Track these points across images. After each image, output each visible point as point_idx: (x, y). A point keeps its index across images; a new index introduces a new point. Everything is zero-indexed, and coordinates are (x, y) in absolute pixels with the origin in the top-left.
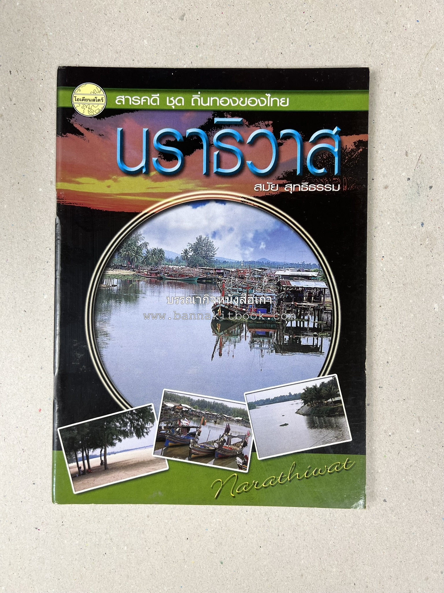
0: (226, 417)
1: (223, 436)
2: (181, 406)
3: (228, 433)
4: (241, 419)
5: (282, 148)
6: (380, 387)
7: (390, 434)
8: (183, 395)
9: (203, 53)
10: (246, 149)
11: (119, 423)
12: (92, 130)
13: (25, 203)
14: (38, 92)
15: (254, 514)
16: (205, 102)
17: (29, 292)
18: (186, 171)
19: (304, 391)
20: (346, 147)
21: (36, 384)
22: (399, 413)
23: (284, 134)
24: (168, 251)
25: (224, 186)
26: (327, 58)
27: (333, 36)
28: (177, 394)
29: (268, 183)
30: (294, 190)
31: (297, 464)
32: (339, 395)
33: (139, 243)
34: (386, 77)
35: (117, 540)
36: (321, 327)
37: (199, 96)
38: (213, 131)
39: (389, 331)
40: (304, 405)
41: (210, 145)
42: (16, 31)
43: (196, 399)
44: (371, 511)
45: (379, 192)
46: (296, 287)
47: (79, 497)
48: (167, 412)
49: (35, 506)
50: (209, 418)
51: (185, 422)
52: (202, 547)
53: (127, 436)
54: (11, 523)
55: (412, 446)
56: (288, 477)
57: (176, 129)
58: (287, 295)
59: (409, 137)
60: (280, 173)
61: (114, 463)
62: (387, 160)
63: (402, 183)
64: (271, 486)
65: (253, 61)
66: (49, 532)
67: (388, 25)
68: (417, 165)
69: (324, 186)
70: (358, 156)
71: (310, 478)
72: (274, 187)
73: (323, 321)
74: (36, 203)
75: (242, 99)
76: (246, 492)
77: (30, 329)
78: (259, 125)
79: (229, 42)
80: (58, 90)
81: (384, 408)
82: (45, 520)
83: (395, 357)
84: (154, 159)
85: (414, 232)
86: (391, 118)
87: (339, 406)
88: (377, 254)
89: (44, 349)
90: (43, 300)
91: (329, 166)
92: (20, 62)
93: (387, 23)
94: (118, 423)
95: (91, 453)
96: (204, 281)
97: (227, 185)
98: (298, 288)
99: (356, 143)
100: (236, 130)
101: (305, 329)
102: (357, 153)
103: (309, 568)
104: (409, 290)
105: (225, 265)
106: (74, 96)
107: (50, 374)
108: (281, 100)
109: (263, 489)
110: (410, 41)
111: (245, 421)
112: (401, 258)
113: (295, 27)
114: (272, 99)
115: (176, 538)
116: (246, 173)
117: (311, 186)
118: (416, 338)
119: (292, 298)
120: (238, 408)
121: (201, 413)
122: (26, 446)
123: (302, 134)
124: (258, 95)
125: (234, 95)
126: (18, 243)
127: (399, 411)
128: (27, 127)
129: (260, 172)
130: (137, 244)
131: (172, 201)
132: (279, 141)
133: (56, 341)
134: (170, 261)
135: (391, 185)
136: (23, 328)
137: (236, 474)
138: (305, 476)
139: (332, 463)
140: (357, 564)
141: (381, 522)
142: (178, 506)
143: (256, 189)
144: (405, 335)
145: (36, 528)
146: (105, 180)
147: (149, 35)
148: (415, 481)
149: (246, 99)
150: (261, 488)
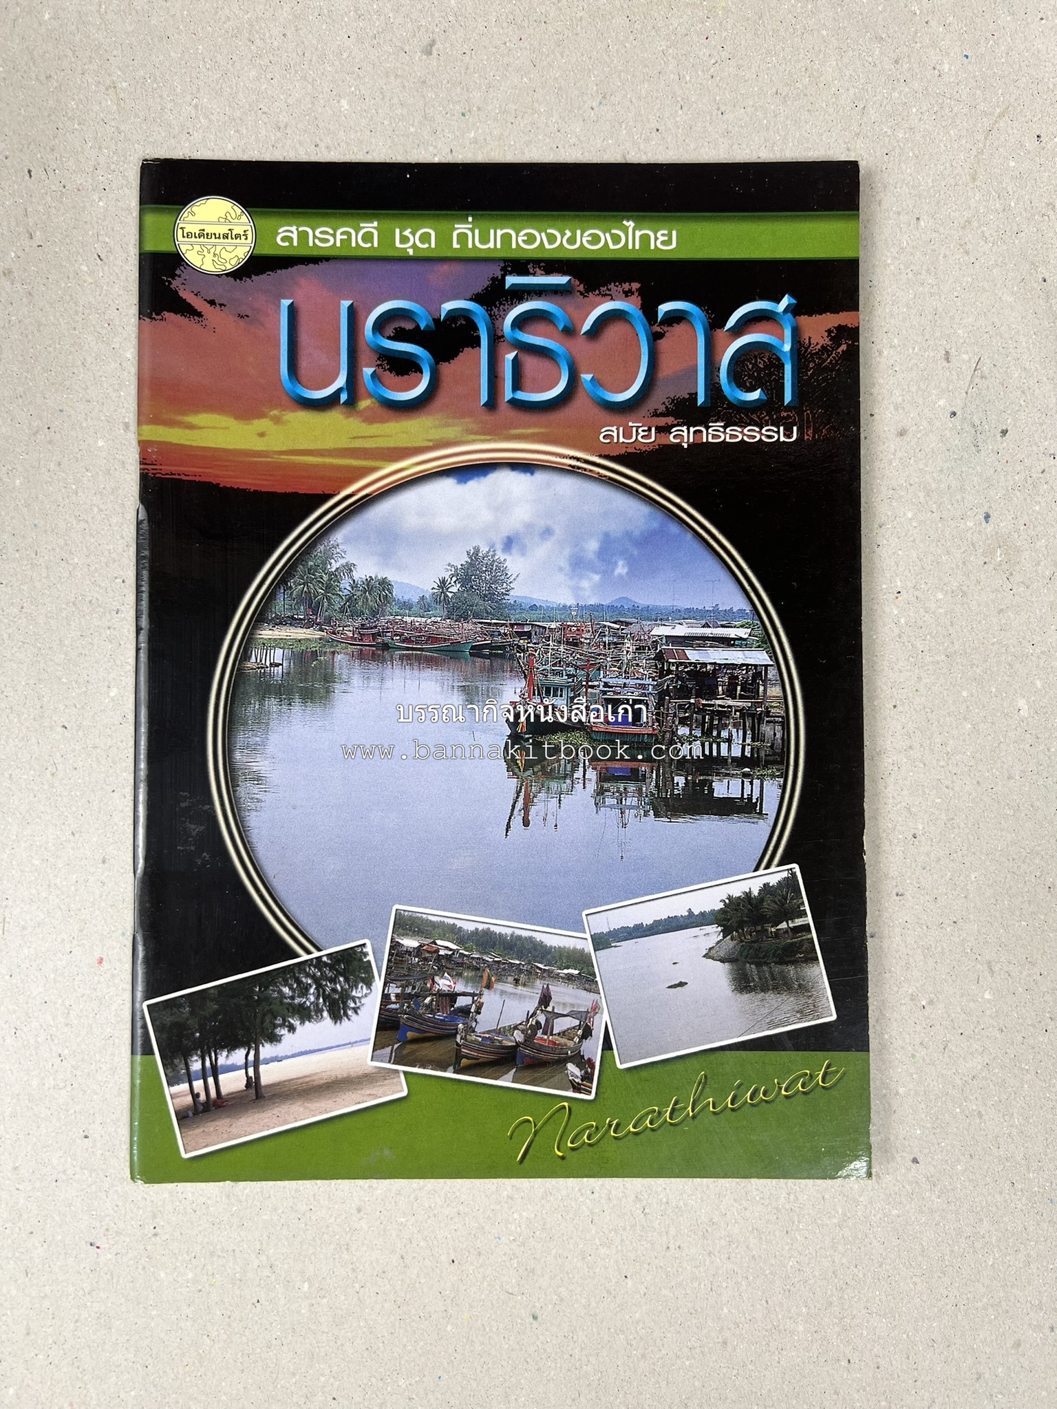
0: (540, 969)
1: (534, 1014)
2: (436, 944)
3: (546, 1008)
4: (577, 972)
5: (663, 344)
6: (897, 895)
7: (924, 1003)
8: (439, 919)
9: (478, 128)
10: (581, 347)
11: (289, 988)
12: (221, 305)
13: (63, 475)
14: (95, 219)
15: (609, 1199)
16: (484, 239)
17: (74, 682)
18: (442, 398)
19: (721, 906)
20: (810, 342)
21: (92, 900)
22: (943, 952)
23: (667, 313)
24: (402, 583)
25: (529, 431)
26: (763, 140)
27: (774, 90)
28: (424, 916)
29: (630, 424)
30: (691, 440)
31: (709, 1076)
32: (804, 914)
33: (334, 565)
34: (896, 183)
35: (286, 1266)
36: (758, 756)
37: (470, 226)
38: (502, 306)
39: (917, 763)
40: (724, 937)
41: (496, 338)
42: (43, 78)
43: (469, 927)
44: (884, 1186)
45: (886, 444)
46: (699, 664)
47: (195, 1164)
48: (402, 961)
49: (89, 1191)
50: (502, 971)
51: (444, 983)
52: (488, 1279)
53: (309, 1018)
54: (32, 1233)
55: (976, 1031)
56: (690, 1108)
57: (416, 302)
58: (680, 683)
59: (952, 318)
60: (658, 400)
61: (278, 1084)
62: (903, 372)
63: (938, 424)
64: (648, 1130)
65: (592, 148)
66: (123, 1251)
67: (898, 66)
68: (971, 382)
69: (761, 430)
70: (837, 361)
71: (739, 1108)
72: (646, 433)
73: (764, 742)
74: (90, 474)
75: (568, 234)
76: (590, 1145)
77: (76, 769)
78: (608, 292)
79: (536, 105)
80: (142, 212)
81: (908, 942)
82: (113, 1225)
83: (931, 823)
84: (368, 371)
85: (969, 535)
86: (910, 275)
87: (804, 938)
88: (884, 586)
89: (109, 817)
90: (107, 701)
91: (771, 384)
92: (53, 150)
93: (896, 61)
94: (287, 988)
95: (222, 1060)
96: (486, 652)
97: (536, 430)
98: (704, 665)
99: (832, 332)
100: (556, 304)
101: (721, 761)
102: (834, 355)
103: (741, 1325)
104: (960, 667)
105: (534, 615)
106: (180, 226)
107: (124, 875)
108: (659, 235)
109: (630, 1137)
110: (949, 101)
111: (587, 979)
112: (940, 596)
113: (687, 72)
114: (638, 233)
115: (426, 1260)
116: (580, 403)
117: (731, 430)
118: (979, 779)
119: (691, 689)
120: (569, 948)
121: (484, 960)
122: (67, 1047)
123: (707, 312)
124: (605, 224)
125: (550, 223)
126: (47, 568)
127: (943, 949)
128: (68, 298)
129: (612, 400)
130: (329, 567)
131: (409, 466)
132: (657, 328)
133: (138, 797)
134: (407, 606)
135: (914, 428)
136: (60, 767)
137: (566, 1104)
138: (730, 1106)
139: (790, 1072)
140: (854, 1313)
141: (908, 1212)
142: (430, 1184)
143: (604, 437)
144: (954, 772)
145: (91, 1245)
146: (254, 418)
147: (353, 89)
148: (984, 1113)
149: (579, 232)
150: (626, 1136)
